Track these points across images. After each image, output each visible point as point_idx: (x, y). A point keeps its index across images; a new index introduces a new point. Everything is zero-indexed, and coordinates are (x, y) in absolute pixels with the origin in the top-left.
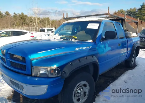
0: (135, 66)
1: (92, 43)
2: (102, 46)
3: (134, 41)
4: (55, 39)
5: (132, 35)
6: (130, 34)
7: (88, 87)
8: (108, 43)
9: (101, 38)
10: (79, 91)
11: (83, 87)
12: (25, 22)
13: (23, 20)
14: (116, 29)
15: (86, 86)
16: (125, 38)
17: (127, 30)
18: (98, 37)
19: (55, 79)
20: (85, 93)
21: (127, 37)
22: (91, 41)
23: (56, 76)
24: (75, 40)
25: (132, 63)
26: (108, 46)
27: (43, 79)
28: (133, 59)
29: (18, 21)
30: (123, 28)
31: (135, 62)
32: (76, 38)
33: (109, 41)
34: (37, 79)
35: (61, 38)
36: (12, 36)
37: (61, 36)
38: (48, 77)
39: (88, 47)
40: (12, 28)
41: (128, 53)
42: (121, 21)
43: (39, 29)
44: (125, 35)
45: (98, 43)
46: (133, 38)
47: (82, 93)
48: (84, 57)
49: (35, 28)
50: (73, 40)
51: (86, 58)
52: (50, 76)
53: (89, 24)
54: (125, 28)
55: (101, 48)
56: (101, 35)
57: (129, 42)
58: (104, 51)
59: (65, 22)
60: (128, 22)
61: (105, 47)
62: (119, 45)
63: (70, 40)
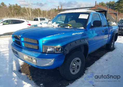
0: (114, 49)
1: (83, 29)
2: (91, 32)
3: (114, 29)
4: (53, 26)
5: (112, 24)
6: (111, 23)
7: (80, 62)
8: (95, 30)
9: (90, 26)
10: (74, 65)
11: (77, 62)
12: (19, 12)
13: (17, 11)
14: (101, 19)
15: (79, 62)
16: (107, 26)
17: (109, 20)
18: (88, 25)
19: (59, 54)
20: (78, 66)
21: (109, 26)
22: (83, 28)
23: (60, 52)
24: (70, 27)
25: (112, 47)
26: (95, 32)
27: (51, 54)
28: (113, 43)
29: (12, 11)
30: (106, 19)
31: (114, 46)
32: (71, 25)
33: (96, 29)
34: (46, 54)
35: (58, 26)
36: (12, 24)
37: (59, 25)
38: (55, 53)
39: (81, 33)
40: (8, 17)
41: (109, 38)
42: (104, 12)
43: (32, 18)
44: (107, 24)
45: (88, 30)
46: (113, 26)
47: (76, 66)
48: (78, 40)
49: (29, 18)
50: (68, 27)
51: (80, 41)
52: (56, 52)
53: (80, 15)
54: (107, 18)
55: (90, 33)
56: (90, 24)
57: (111, 29)
58: (92, 36)
59: (60, 13)
60: (110, 14)
61: (93, 33)
62: (103, 32)
63: (66, 27)
